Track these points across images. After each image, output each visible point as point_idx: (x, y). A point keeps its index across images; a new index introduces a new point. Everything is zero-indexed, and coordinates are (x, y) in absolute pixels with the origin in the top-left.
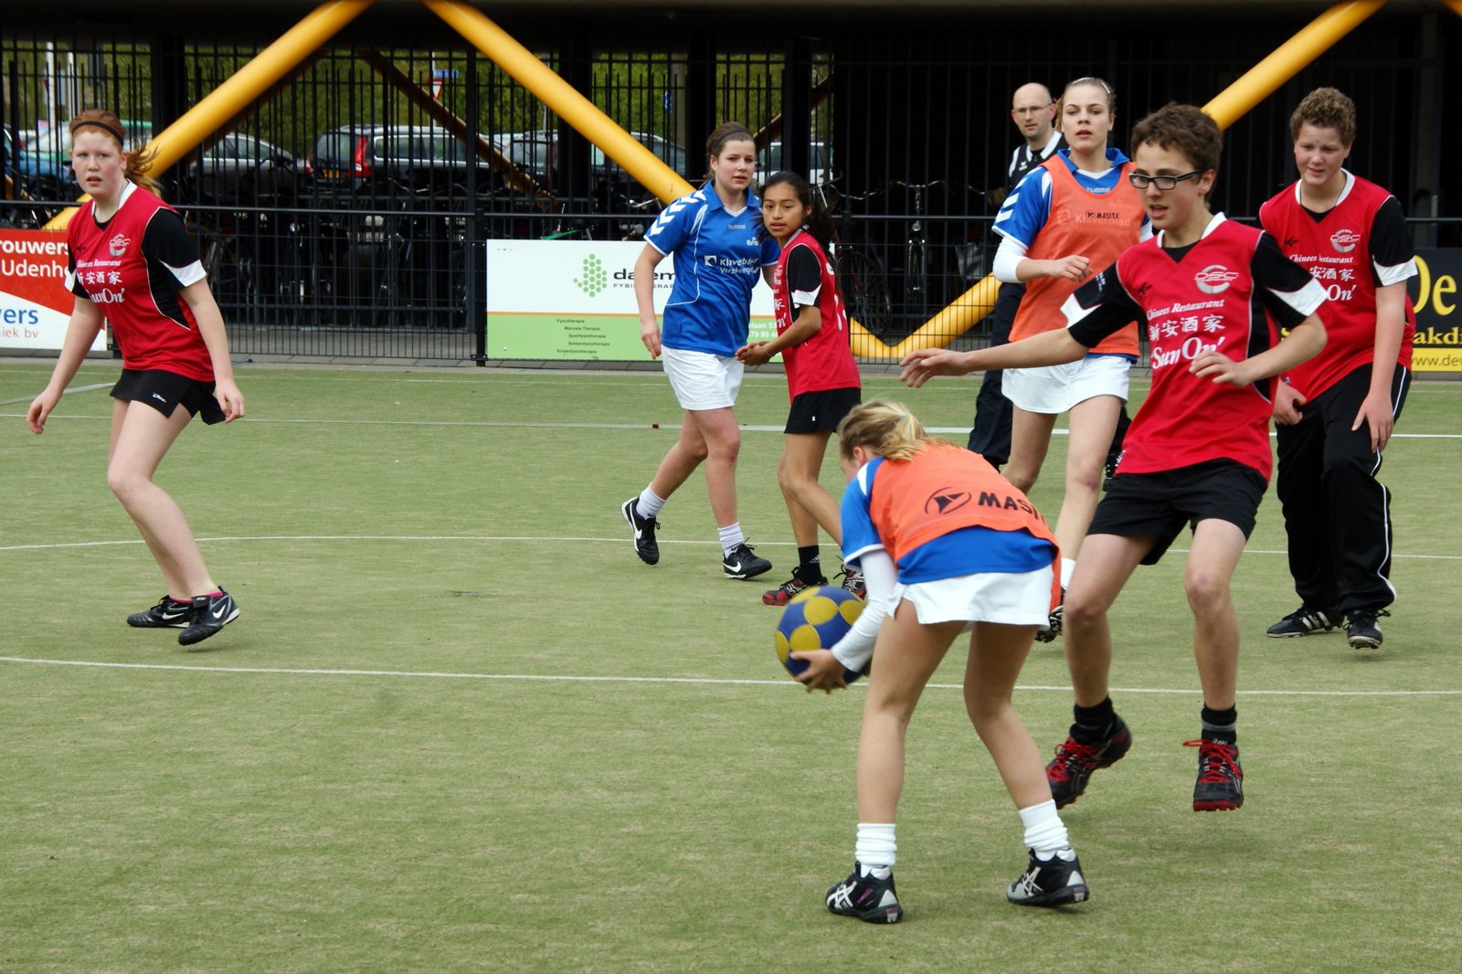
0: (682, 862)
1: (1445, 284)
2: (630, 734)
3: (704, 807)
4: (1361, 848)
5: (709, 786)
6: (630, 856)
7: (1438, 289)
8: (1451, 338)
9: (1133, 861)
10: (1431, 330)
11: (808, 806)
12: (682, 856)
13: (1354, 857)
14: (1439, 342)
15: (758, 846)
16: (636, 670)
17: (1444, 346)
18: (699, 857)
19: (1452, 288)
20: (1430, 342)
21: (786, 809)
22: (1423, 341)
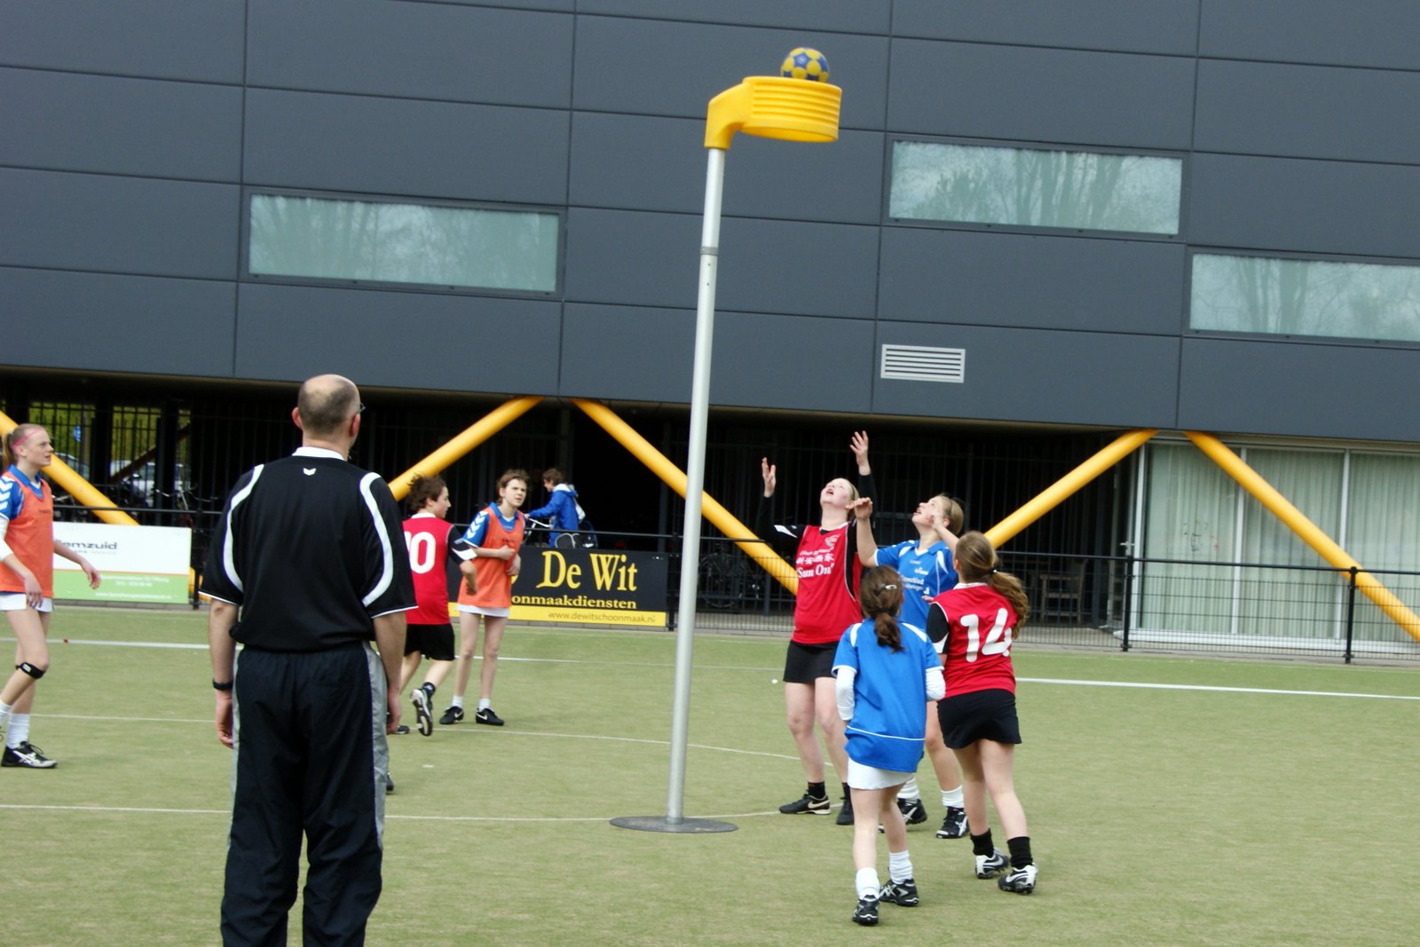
0: (82, 928)
1: (574, 570)
2: (47, 843)
3: (97, 891)
4: (526, 916)
5: (101, 878)
6: (45, 925)
7: (570, 573)
8: (577, 602)
9: (383, 926)
10: (566, 597)
11: (169, 891)
12: (81, 924)
13: (521, 922)
14: (570, 604)
15: (134, 917)
16: (51, 801)
17: (574, 607)
18: (92, 925)
19: (579, 572)
20: (565, 604)
21: (154, 892)
22: (561, 604)
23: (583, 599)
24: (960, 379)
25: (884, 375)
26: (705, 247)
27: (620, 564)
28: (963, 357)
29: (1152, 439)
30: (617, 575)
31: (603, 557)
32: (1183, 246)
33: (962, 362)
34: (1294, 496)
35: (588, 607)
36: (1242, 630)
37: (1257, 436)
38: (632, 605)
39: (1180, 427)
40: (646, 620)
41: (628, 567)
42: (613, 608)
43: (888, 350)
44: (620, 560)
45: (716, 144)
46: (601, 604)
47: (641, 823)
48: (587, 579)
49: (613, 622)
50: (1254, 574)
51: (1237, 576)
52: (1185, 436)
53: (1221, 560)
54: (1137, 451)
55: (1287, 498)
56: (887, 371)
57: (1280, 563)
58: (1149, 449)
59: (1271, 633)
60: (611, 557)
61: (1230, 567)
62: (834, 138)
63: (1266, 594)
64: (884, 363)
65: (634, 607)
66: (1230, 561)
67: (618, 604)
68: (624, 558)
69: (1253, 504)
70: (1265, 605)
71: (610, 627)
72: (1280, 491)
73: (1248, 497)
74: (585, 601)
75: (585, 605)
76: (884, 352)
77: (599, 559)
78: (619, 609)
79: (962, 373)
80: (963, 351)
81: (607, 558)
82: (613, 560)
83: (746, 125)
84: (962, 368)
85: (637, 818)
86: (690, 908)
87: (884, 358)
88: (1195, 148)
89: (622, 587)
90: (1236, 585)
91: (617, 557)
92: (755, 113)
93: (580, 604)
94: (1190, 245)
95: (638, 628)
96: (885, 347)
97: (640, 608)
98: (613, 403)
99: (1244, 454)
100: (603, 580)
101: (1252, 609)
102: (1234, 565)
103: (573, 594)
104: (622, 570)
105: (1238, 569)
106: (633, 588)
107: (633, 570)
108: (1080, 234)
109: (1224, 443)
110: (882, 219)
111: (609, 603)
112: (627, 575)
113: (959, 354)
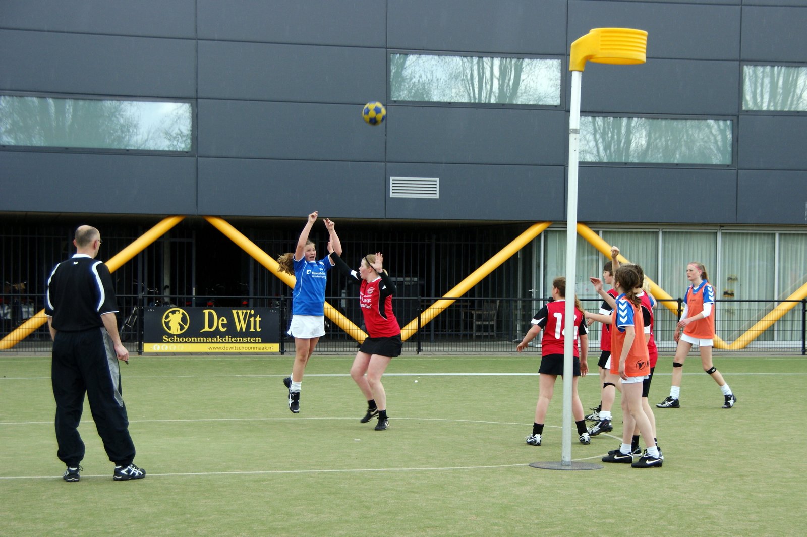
1: (223, 320)
7: (220, 322)
8: (225, 340)
10: (218, 337)
14: (221, 341)
17: (223, 343)
19: (226, 322)
20: (218, 341)
22: (216, 341)
23: (229, 337)
24: (437, 196)
25: (392, 195)
27: (251, 316)
28: (438, 183)
29: (548, 227)
30: (249, 322)
31: (240, 312)
32: (564, 111)
33: (438, 186)
35: (232, 343)
38: (259, 340)
40: (267, 348)
41: (255, 316)
42: (247, 342)
43: (394, 180)
44: (250, 313)
48: (231, 325)
49: (248, 351)
54: (540, 235)
56: (393, 193)
58: (546, 233)
60: (244, 311)
64: (391, 188)
67: (250, 340)
68: (253, 312)
71: (247, 354)
74: (230, 339)
75: (230, 341)
76: (391, 182)
77: (237, 313)
78: (251, 343)
79: (438, 192)
80: (438, 179)
81: (242, 312)
82: (246, 313)
84: (438, 189)
87: (391, 185)
89: (252, 330)
91: (249, 311)
93: (227, 341)
95: (263, 354)
96: (391, 179)
97: (263, 342)
99: (601, 233)
100: (241, 325)
104: (252, 319)
106: (259, 330)
107: (258, 319)
110: (387, 102)
111: (245, 340)
112: (255, 322)
113: (436, 181)
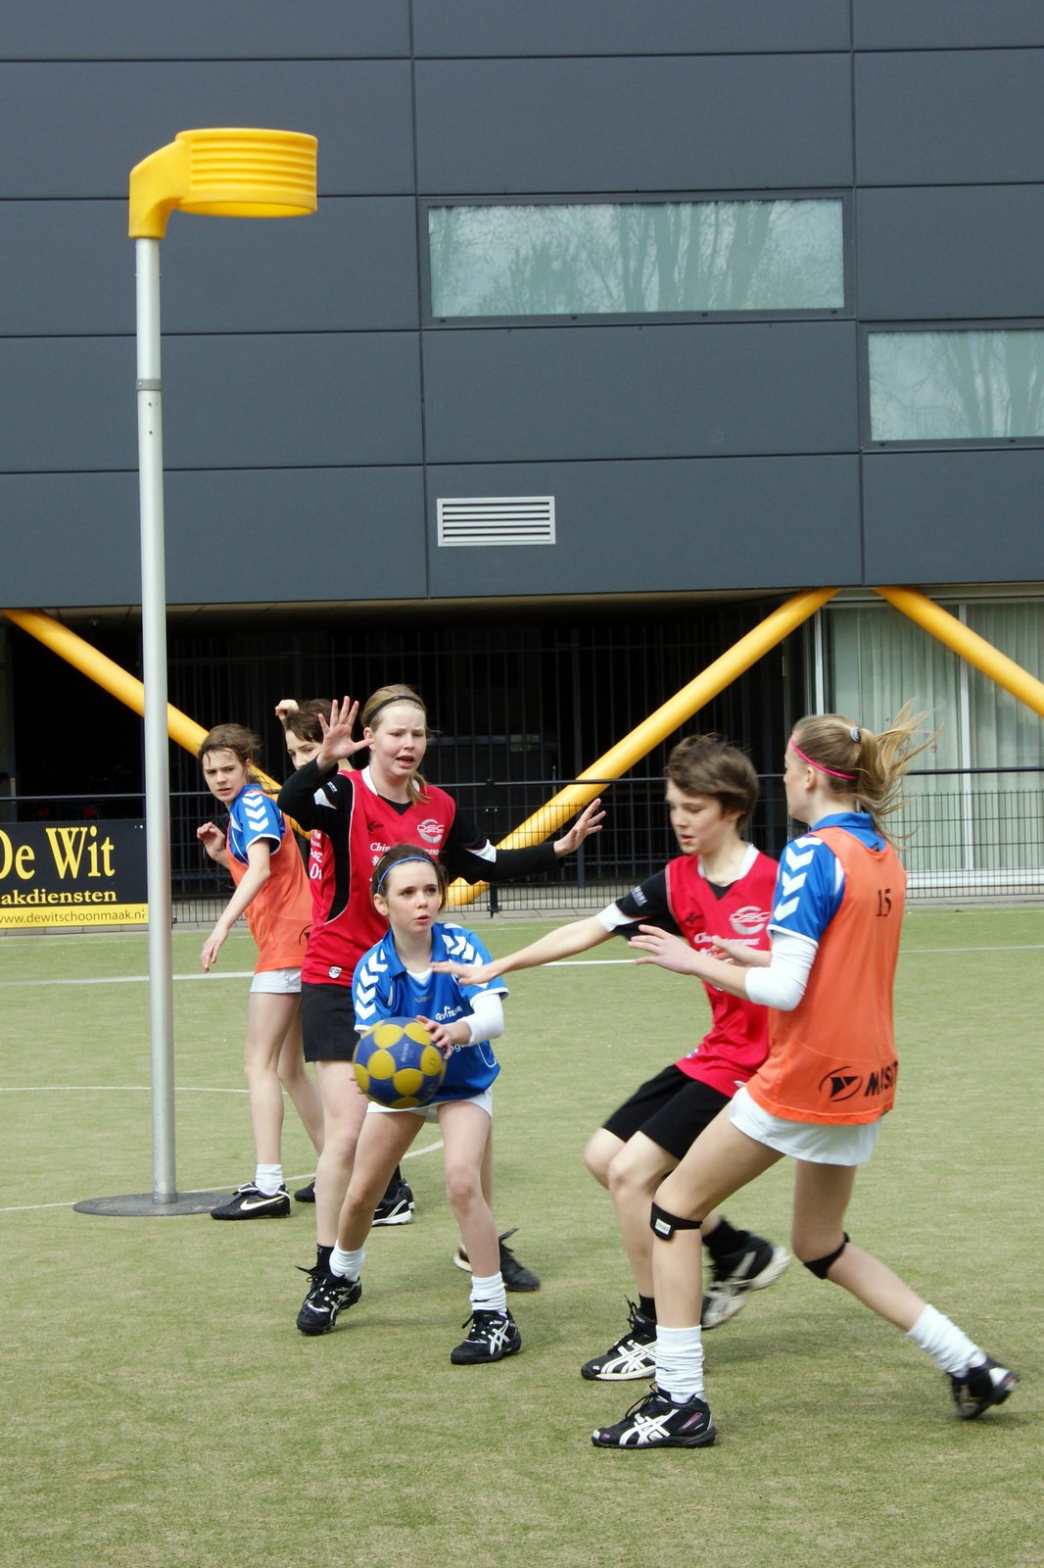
1: (25, 853)
7: (19, 857)
8: (33, 899)
10: (16, 892)
14: (23, 902)
17: (28, 905)
19: (31, 856)
20: (16, 902)
22: (10, 902)
23: (40, 893)
24: (551, 539)
25: (442, 542)
26: (140, 381)
27: (89, 840)
28: (551, 507)
29: (829, 602)
30: (87, 855)
31: (64, 832)
32: (854, 322)
33: (552, 515)
34: (1040, 668)
35: (49, 904)
36: (980, 864)
37: (980, 585)
38: (110, 896)
39: (866, 583)
40: (132, 915)
41: (100, 843)
42: (84, 903)
43: (444, 506)
44: (88, 833)
45: (145, 232)
46: (66, 898)
47: (116, 1206)
48: (43, 864)
49: (85, 922)
50: (991, 782)
51: (967, 788)
52: (876, 594)
53: (941, 767)
54: (811, 620)
55: (1030, 671)
56: (445, 536)
57: (1028, 764)
58: (827, 615)
59: (1022, 864)
60: (75, 830)
61: (957, 775)
62: (312, 209)
63: (1011, 810)
64: (440, 525)
65: (114, 899)
66: (955, 767)
67: (90, 897)
68: (94, 831)
69: (981, 682)
70: (1011, 826)
71: (83, 930)
72: (1019, 661)
73: (973, 674)
74: (43, 896)
75: (44, 901)
76: (440, 510)
77: (58, 836)
78: (93, 903)
79: (552, 530)
80: (551, 499)
81: (70, 833)
82: (79, 834)
83: (184, 201)
84: (552, 522)
85: (113, 1199)
86: (185, 1322)
87: (440, 518)
88: (858, 183)
89: (94, 873)
90: (967, 800)
91: (84, 830)
92: (195, 182)
93: (37, 901)
94: (861, 322)
95: (122, 928)
96: (440, 502)
97: (121, 900)
98: (63, 612)
99: (963, 612)
100: (67, 863)
101: (992, 832)
102: (961, 772)
103: (26, 887)
104: (93, 849)
105: (967, 777)
106: (109, 873)
107: (107, 847)
108: (705, 319)
109: (932, 600)
110: (423, 321)
111: (78, 897)
112: (100, 854)
113: (548, 503)
